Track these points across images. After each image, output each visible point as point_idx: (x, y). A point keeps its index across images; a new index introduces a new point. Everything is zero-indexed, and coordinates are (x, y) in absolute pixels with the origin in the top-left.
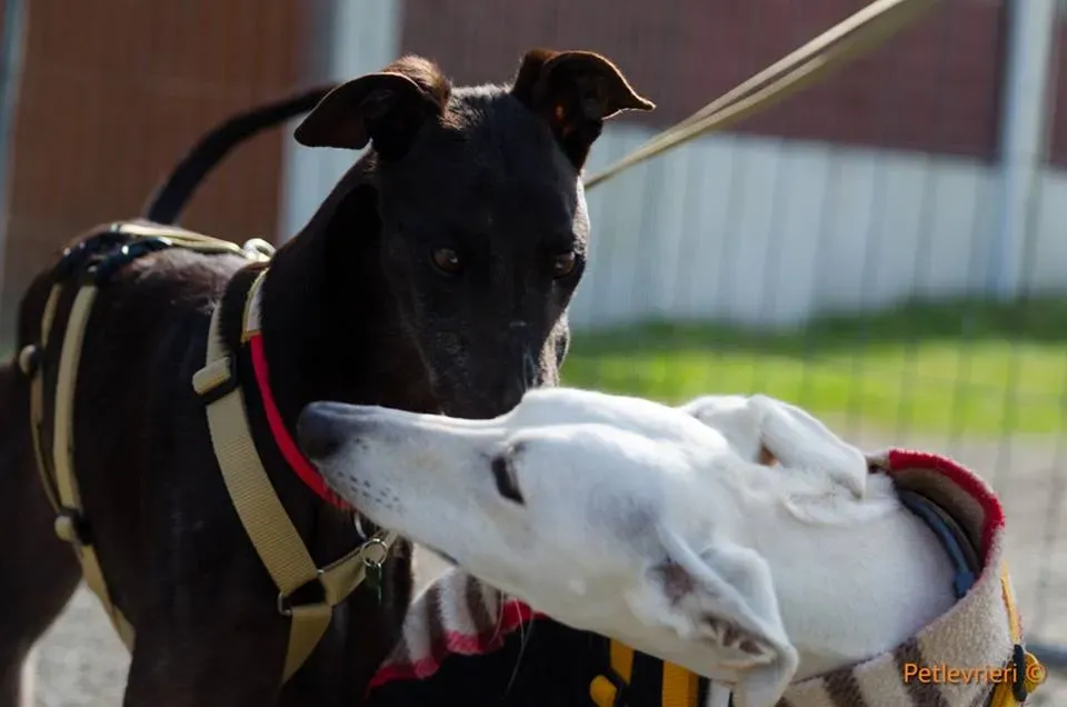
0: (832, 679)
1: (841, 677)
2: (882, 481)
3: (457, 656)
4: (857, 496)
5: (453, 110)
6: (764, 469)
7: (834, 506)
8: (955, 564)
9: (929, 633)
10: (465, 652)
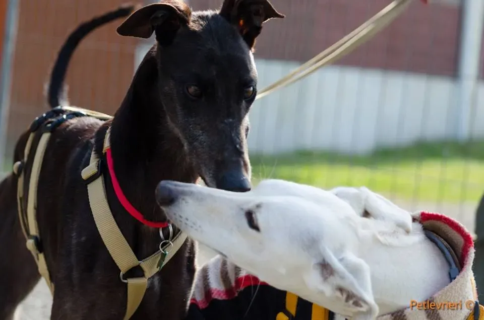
0: (395, 315)
1: (399, 314)
2: (418, 226)
3: (216, 300)
4: (408, 232)
5: (194, 21)
6: (365, 219)
7: (397, 238)
8: (450, 265)
9: (440, 295)
10: (220, 298)
